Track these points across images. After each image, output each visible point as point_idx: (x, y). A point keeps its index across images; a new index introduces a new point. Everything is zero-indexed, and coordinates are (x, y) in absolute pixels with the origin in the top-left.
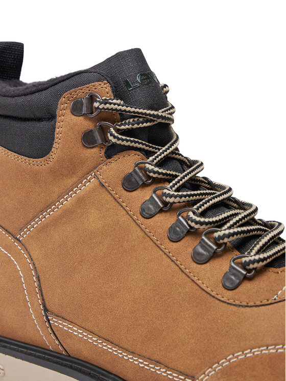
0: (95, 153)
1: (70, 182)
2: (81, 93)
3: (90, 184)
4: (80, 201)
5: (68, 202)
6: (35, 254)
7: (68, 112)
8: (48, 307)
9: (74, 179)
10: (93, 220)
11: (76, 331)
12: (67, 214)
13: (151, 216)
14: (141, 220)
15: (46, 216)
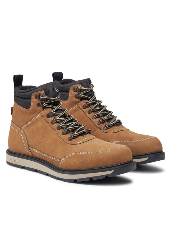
0: (40, 108)
1: (34, 115)
2: (37, 93)
3: (39, 116)
4: (37, 120)
5: (34, 120)
6: (26, 132)
7: (34, 98)
8: (29, 145)
10: (40, 124)
11: (36, 151)
12: (34, 123)
13: (53, 124)
14: (51, 125)
15: (28, 123)
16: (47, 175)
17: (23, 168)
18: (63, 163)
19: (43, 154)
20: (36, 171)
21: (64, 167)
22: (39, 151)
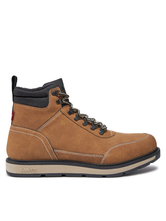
0: (60, 106)
1: (53, 114)
2: (54, 90)
3: (59, 114)
4: (58, 119)
5: (54, 119)
6: (46, 134)
7: (51, 95)
8: (53, 147)
9: (55, 113)
10: (63, 123)
11: (64, 152)
12: (54, 122)
13: (78, 120)
14: (75, 122)
15: (47, 123)
16: (84, 176)
17: (43, 176)
18: (108, 157)
19: (76, 154)
20: (63, 175)
21: (109, 162)
22: (70, 151)
